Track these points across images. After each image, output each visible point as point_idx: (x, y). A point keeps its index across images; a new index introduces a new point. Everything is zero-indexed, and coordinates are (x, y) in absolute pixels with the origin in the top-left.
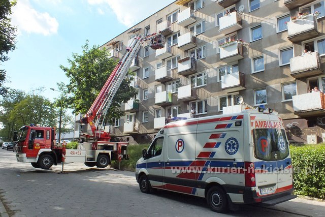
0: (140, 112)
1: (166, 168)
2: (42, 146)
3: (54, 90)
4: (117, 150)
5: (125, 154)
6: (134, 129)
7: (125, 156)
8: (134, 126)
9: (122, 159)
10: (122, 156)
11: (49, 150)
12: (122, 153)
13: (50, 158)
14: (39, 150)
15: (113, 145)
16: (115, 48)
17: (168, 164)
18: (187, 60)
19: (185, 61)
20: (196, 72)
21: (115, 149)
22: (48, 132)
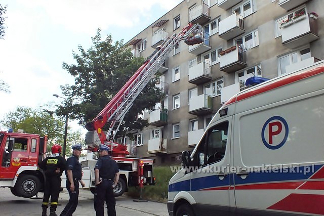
0: (169, 126)
1: (237, 188)
2: (24, 162)
3: (57, 97)
4: (138, 169)
5: (149, 176)
6: (162, 148)
7: (149, 179)
8: (162, 143)
9: (145, 184)
10: (145, 179)
11: (35, 168)
12: (145, 175)
13: (35, 181)
14: (18, 167)
15: (131, 162)
16: (137, 48)
17: (244, 177)
18: (233, 50)
19: (230, 52)
20: (245, 66)
21: (135, 169)
22: (34, 142)
